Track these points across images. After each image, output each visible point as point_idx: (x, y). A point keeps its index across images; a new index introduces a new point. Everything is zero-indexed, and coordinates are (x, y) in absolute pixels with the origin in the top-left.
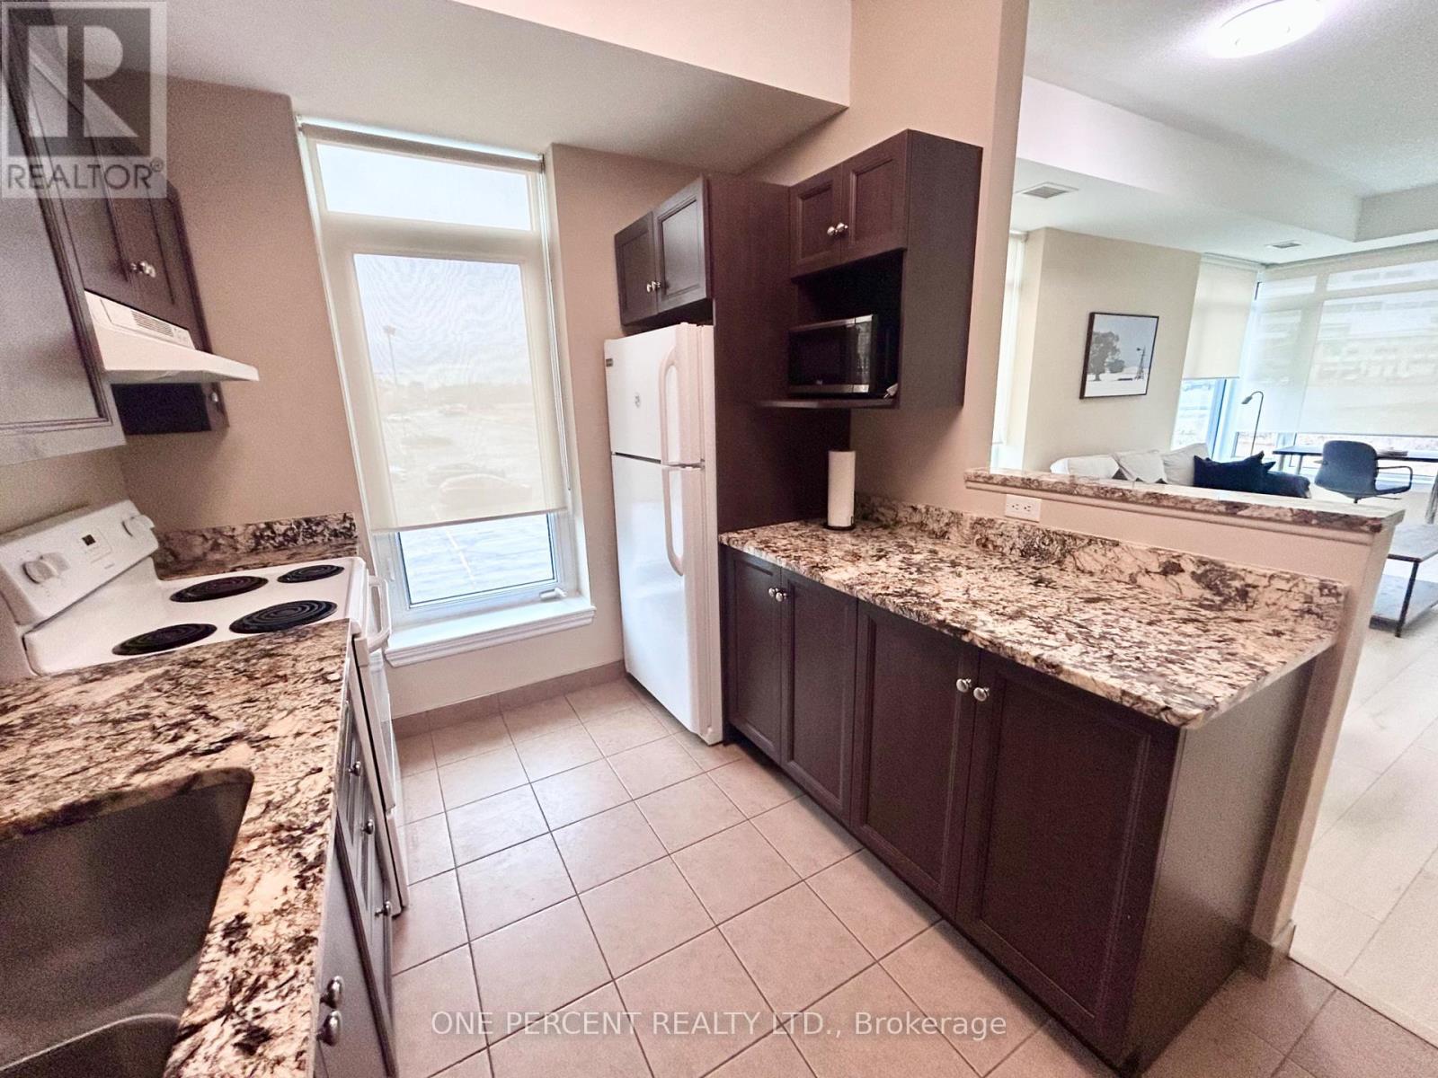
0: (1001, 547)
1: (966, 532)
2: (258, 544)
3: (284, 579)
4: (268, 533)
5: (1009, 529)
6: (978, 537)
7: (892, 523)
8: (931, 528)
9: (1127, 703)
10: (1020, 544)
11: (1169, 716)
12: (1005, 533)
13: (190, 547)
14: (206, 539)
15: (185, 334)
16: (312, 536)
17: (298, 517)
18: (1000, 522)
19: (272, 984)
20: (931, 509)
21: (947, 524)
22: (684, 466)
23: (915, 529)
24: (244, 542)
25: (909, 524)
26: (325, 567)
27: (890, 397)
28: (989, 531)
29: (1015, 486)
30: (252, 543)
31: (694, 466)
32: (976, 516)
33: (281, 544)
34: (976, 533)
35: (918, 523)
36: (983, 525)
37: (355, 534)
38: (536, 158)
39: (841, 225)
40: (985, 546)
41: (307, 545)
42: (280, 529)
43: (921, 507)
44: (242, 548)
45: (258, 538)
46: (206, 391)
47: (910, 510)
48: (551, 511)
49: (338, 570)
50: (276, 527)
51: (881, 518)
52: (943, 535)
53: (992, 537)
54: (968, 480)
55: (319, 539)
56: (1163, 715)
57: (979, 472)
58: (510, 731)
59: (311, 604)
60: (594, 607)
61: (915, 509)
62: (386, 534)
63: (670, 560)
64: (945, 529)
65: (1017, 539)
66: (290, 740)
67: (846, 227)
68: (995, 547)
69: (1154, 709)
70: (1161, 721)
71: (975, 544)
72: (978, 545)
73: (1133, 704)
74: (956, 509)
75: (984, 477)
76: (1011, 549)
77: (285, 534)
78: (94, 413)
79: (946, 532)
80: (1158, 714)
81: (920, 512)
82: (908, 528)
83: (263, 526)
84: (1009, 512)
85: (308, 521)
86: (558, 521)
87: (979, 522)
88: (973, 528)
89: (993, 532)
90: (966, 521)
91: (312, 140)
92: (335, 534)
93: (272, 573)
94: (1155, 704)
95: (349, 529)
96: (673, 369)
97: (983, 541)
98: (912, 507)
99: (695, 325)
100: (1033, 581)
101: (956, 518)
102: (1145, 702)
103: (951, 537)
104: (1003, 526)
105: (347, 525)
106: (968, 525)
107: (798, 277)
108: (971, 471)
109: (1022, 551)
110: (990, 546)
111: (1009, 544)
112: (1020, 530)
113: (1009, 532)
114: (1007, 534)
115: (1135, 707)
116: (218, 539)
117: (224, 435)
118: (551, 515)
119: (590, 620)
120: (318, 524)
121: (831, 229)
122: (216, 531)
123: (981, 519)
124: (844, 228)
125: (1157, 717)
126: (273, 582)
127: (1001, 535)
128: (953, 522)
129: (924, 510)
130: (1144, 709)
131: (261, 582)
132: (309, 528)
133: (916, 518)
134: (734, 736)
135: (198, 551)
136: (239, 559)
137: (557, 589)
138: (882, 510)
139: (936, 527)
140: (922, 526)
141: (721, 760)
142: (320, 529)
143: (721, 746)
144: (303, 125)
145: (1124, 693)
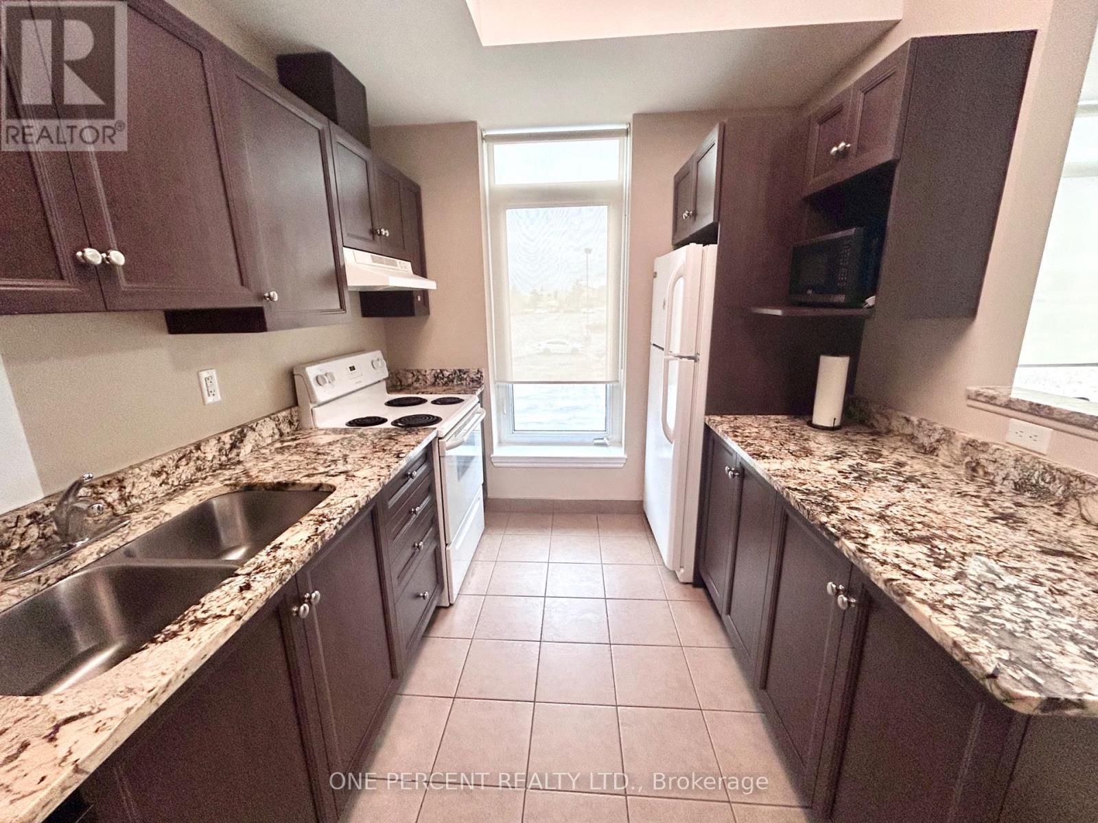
0: (993, 474)
1: (956, 452)
2: (436, 381)
3: (435, 402)
4: (441, 375)
5: (1004, 456)
6: (968, 459)
7: (885, 430)
8: (921, 442)
9: (957, 656)
10: (1015, 475)
11: (993, 686)
12: (998, 460)
13: (407, 379)
14: (414, 376)
15: (408, 264)
16: (461, 380)
17: (456, 368)
18: (995, 447)
19: (266, 572)
20: (924, 423)
21: (938, 441)
22: (681, 357)
23: (904, 440)
24: (430, 379)
25: (900, 435)
26: (455, 398)
27: (869, 307)
28: (982, 456)
29: (1020, 411)
30: (433, 380)
31: (690, 358)
32: (970, 436)
33: (446, 383)
34: (966, 455)
35: (909, 435)
36: (975, 448)
37: (483, 382)
38: (625, 127)
39: (842, 144)
40: (974, 470)
41: (457, 385)
42: (447, 374)
43: (914, 419)
44: (429, 383)
45: (436, 377)
46: (415, 295)
47: (904, 421)
48: (609, 382)
49: (460, 401)
50: (445, 372)
51: (876, 424)
52: (932, 451)
53: (983, 462)
54: (969, 398)
55: (464, 382)
56: (987, 683)
57: (982, 391)
58: (553, 527)
59: (429, 416)
60: (626, 456)
61: (908, 420)
62: (504, 384)
63: (664, 429)
64: (935, 445)
65: (1013, 470)
66: (359, 480)
67: (849, 145)
68: (986, 473)
69: (979, 672)
70: (984, 687)
71: (964, 467)
72: (967, 468)
73: (962, 660)
74: (948, 426)
75: (985, 396)
76: (1004, 479)
77: (448, 377)
78: (339, 307)
79: (935, 449)
80: (983, 679)
81: (912, 422)
82: (899, 438)
83: (439, 371)
84: (1011, 438)
85: (460, 371)
86: (611, 388)
87: (971, 444)
88: (964, 449)
89: (985, 456)
90: (958, 441)
91: (491, 144)
92: (473, 380)
93: (430, 397)
94: (982, 668)
95: (480, 379)
96: (681, 281)
97: (974, 464)
98: (905, 418)
99: (702, 245)
100: (991, 515)
101: (948, 436)
102: (972, 662)
103: (940, 453)
104: (998, 452)
105: (479, 376)
106: (959, 446)
107: (810, 197)
108: (973, 388)
109: (1015, 484)
110: (981, 472)
111: (1002, 474)
112: (1017, 460)
113: (1004, 459)
114: (1002, 462)
115: (964, 663)
116: (418, 375)
117: (427, 319)
118: (608, 385)
119: (622, 465)
120: (464, 374)
121: (835, 149)
122: (418, 371)
123: (974, 441)
124: (845, 148)
125: (981, 682)
126: (429, 403)
127: (995, 462)
128: (944, 440)
129: (916, 423)
130: (970, 668)
131: (423, 401)
132: (460, 374)
133: (908, 430)
134: (699, 581)
135: (410, 381)
136: (426, 388)
137: (605, 439)
138: (878, 417)
139: (926, 441)
140: (912, 438)
141: (685, 596)
142: (465, 376)
143: (690, 587)
144: (486, 136)
145: (955, 644)
